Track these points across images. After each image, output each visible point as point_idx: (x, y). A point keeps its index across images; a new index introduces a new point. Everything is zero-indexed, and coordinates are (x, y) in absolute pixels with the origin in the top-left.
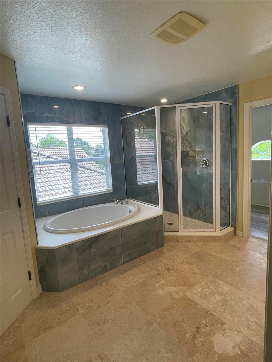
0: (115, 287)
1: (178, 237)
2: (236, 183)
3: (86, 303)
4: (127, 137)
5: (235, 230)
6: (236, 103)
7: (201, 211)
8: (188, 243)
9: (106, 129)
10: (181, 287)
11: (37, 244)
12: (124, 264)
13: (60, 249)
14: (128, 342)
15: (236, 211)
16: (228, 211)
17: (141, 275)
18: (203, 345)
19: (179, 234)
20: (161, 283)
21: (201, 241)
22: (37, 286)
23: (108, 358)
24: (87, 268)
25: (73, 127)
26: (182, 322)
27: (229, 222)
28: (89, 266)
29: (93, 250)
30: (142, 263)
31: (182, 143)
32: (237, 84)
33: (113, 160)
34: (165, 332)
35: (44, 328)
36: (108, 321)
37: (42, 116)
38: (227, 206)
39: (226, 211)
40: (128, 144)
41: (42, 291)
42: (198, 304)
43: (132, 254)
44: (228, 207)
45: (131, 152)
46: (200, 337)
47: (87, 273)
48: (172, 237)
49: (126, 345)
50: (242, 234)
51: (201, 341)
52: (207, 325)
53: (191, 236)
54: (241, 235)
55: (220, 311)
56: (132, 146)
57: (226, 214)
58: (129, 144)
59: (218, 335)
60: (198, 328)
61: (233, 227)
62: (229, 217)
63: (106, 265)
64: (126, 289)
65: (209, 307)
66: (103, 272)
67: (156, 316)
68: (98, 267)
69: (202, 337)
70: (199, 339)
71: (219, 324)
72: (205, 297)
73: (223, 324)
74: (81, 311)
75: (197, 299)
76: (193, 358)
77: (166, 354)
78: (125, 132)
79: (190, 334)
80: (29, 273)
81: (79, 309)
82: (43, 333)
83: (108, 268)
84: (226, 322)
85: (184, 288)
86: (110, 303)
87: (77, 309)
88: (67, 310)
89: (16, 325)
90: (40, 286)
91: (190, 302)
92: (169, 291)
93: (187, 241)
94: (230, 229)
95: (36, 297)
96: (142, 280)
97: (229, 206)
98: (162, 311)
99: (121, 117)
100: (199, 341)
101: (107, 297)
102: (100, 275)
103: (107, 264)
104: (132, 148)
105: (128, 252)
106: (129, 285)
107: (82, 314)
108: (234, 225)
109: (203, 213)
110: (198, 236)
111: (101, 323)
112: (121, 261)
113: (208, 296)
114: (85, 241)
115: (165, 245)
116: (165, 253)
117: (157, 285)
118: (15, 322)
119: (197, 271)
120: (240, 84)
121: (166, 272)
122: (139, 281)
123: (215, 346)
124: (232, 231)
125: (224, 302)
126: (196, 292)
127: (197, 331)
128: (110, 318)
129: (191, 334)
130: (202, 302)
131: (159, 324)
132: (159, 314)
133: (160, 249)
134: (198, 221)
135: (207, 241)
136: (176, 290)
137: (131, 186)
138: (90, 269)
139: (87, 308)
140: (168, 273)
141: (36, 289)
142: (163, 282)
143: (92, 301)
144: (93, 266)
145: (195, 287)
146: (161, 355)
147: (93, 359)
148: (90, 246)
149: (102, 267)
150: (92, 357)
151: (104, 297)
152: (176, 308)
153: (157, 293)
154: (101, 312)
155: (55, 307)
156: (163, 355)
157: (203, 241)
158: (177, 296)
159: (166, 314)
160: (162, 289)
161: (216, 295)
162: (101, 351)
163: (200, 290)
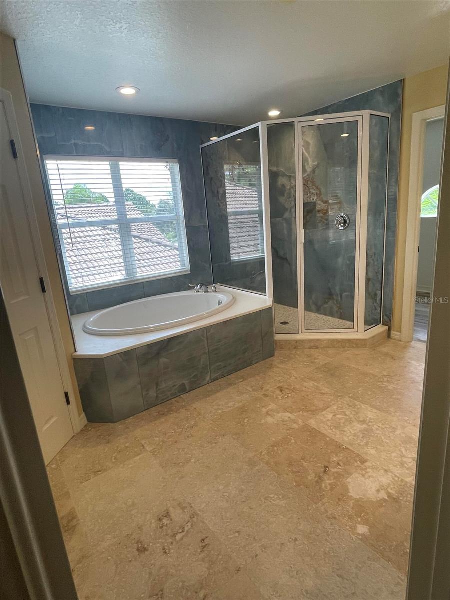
0: (200, 414)
1: (297, 341)
2: (394, 253)
3: (156, 437)
4: (212, 179)
5: (390, 329)
6: (398, 114)
7: (335, 302)
8: (313, 351)
9: (177, 167)
10: (301, 413)
11: (76, 351)
12: (212, 382)
13: (111, 358)
14: (221, 487)
15: (392, 300)
16: (379, 299)
17: (239, 398)
18: (332, 489)
19: (299, 337)
20: (270, 407)
21: (334, 347)
22: (80, 415)
23: (192, 507)
24: (155, 388)
25: (120, 163)
26: (302, 461)
27: (379, 317)
28: (157, 385)
29: (163, 360)
30: (241, 380)
31: (306, 188)
32: (403, 79)
33: (189, 221)
34: (277, 473)
35: (95, 471)
36: (190, 461)
37: (68, 144)
39: (376, 300)
40: (213, 193)
41: (87, 422)
42: (325, 435)
43: (224, 367)
44: (379, 293)
45: (220, 206)
46: (329, 479)
47: (155, 395)
48: (287, 341)
49: (219, 491)
50: (400, 336)
51: (330, 484)
52: (340, 463)
53: (318, 340)
55: (360, 445)
56: (220, 196)
58: (216, 192)
59: (355, 475)
60: (326, 467)
61: (386, 325)
62: (380, 309)
64: (216, 417)
65: (343, 440)
66: (179, 394)
67: (263, 453)
68: (172, 386)
69: (332, 478)
70: (328, 482)
71: (358, 462)
72: (338, 427)
73: (364, 462)
74: (149, 449)
75: (326, 429)
76: (317, 506)
77: (278, 501)
78: (208, 170)
79: (313, 475)
80: (66, 394)
81: (145, 446)
82: (93, 478)
83: (188, 388)
84: (369, 458)
85: (305, 414)
86: (192, 436)
87: (143, 446)
88: (127, 447)
89: (53, 466)
90: (84, 415)
91: (315, 434)
92: (282, 418)
93: (311, 348)
94: (380, 329)
95: (79, 430)
96: (242, 404)
98: (272, 446)
99: (202, 144)
100: (328, 484)
101: (187, 428)
102: (176, 399)
103: (186, 382)
104: (220, 198)
105: (218, 364)
106: (220, 412)
107: (150, 452)
108: (388, 322)
109: (339, 306)
110: (329, 340)
111: (180, 463)
112: (208, 379)
113: (342, 425)
114: (150, 346)
115: (276, 354)
116: (276, 366)
117: (264, 410)
118: (51, 464)
119: (327, 390)
120: (407, 78)
121: (278, 392)
122: (236, 406)
123: (351, 491)
125: (367, 433)
126: (324, 420)
127: (325, 472)
128: (194, 457)
129: (316, 475)
130: (333, 433)
131: (267, 463)
132: (268, 450)
133: (267, 360)
134: (329, 318)
135: (344, 348)
136: (293, 417)
137: (220, 264)
138: (159, 390)
139: (157, 444)
140: (281, 393)
141: (79, 420)
142: (273, 406)
143: (165, 434)
144: (164, 386)
145: (323, 413)
146: (271, 502)
147: (171, 509)
148: (158, 354)
149: (177, 387)
150: (169, 506)
151: (183, 429)
152: (293, 441)
153: (263, 421)
154: (179, 450)
155: (109, 443)
156: (273, 502)
157: (336, 348)
158: (294, 425)
159: (278, 450)
160: (272, 417)
161: (355, 424)
162: (182, 499)
163: (330, 416)
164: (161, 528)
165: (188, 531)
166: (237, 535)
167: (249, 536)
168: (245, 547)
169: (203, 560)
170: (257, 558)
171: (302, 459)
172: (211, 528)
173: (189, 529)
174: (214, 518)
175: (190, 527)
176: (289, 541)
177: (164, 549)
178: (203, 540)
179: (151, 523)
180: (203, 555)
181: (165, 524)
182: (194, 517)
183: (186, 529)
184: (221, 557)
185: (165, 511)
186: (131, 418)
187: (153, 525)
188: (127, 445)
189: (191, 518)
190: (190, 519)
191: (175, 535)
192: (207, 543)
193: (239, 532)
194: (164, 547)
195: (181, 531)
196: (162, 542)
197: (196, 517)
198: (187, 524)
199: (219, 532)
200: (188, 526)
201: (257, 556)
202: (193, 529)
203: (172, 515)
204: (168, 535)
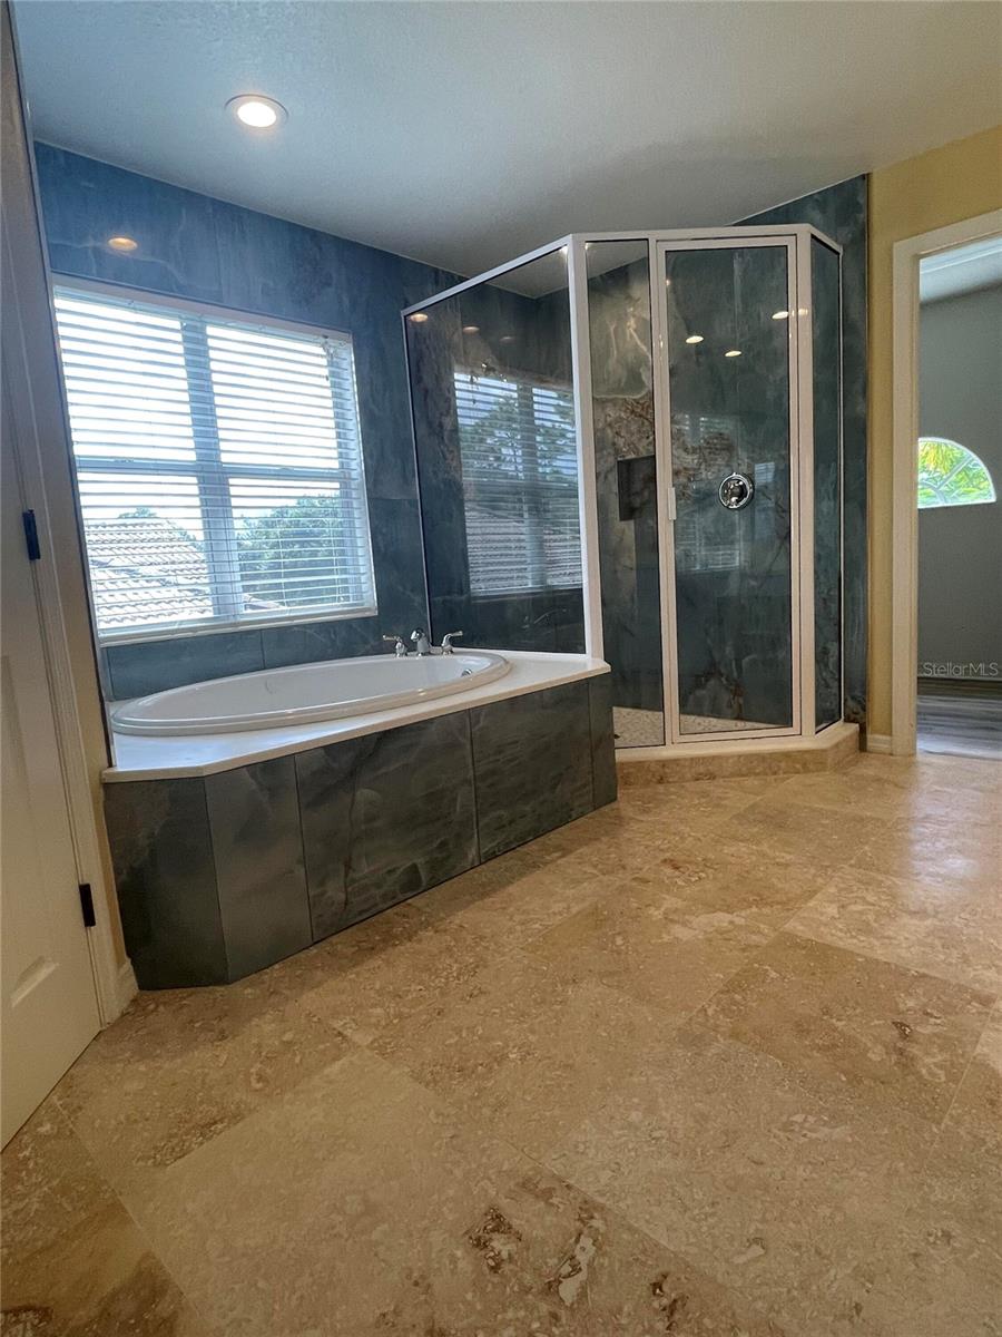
0: (482, 938)
1: (664, 763)
3: (374, 1006)
4: (427, 392)
5: (863, 730)
6: (860, 241)
7: (723, 679)
8: (705, 785)
10: (754, 909)
11: (110, 765)
12: (481, 864)
13: (226, 777)
14: (635, 1116)
15: (864, 659)
16: (832, 660)
17: (573, 891)
18: (953, 1078)
19: (666, 753)
20: (666, 905)
21: (753, 773)
22: (119, 964)
23: (568, 1187)
24: (342, 873)
25: (210, 330)
26: (825, 1018)
27: (836, 703)
28: (348, 866)
29: (364, 794)
30: (558, 855)
32: (865, 173)
33: (375, 483)
34: (777, 1057)
35: (202, 1123)
36: (505, 1057)
37: (77, 246)
38: (829, 646)
39: (826, 665)
40: (430, 424)
41: (136, 990)
42: (852, 952)
43: (511, 822)
44: (833, 648)
45: (445, 459)
46: (928, 1054)
47: (342, 896)
48: (639, 765)
49: (631, 1126)
50: (891, 743)
51: (941, 1067)
52: (929, 1011)
53: (713, 757)
54: (884, 747)
55: (950, 964)
56: (446, 433)
57: (824, 674)
58: (437, 424)
59: (989, 1036)
60: (900, 1026)
61: (854, 721)
62: (836, 683)
63: (414, 866)
64: (530, 940)
65: (899, 956)
66: (403, 897)
67: (710, 1012)
68: (385, 870)
69: (935, 1050)
70: (930, 1062)
71: (973, 1003)
72: (866, 929)
73: (987, 1001)
74: (362, 1038)
75: (841, 938)
76: (943, 1126)
77: (826, 1130)
78: (419, 370)
79: (879, 1049)
80: (85, 892)
81: (348, 1032)
82: (201, 1143)
83: (424, 878)
84: (993, 992)
85: (766, 910)
86: (481, 993)
87: (340, 1034)
88: (289, 1044)
89: (41, 1129)
90: (128, 964)
91: (821, 955)
92: (712, 926)
93: (697, 780)
94: (841, 731)
95: (118, 1015)
96: (587, 904)
97: (836, 644)
98: (724, 992)
99: (406, 307)
100: (932, 1066)
101: (459, 974)
102: (395, 909)
103: (420, 861)
104: (446, 441)
105: (495, 814)
106: (537, 926)
107: (368, 1047)
108: (856, 713)
109: (733, 688)
110: (740, 757)
111: (476, 1066)
112: (472, 854)
113: (875, 925)
114: (332, 749)
115: (619, 794)
116: (632, 819)
117: (656, 914)
118: (35, 1120)
119: (788, 857)
120: (875, 170)
121: (668, 871)
122: (574, 910)
124: (851, 736)
125: (948, 935)
126: (824, 919)
127: (904, 1036)
128: (511, 1044)
129: (886, 1047)
130: (862, 944)
131: (735, 1035)
132: (718, 1004)
133: (606, 809)
134: (711, 719)
135: (775, 773)
136: (740, 921)
137: (448, 597)
138: (354, 881)
139: (383, 1023)
140: (677, 873)
141: (114, 979)
142: (670, 902)
143: (397, 996)
144: (364, 869)
145: (811, 904)
146: (805, 1136)
147: (504, 1202)
148: (352, 774)
149: (399, 872)
150: (493, 1192)
151: (447, 978)
152: (773, 974)
153: (666, 938)
154: (458, 1031)
155: (224, 1038)
156: (814, 1135)
157: (758, 774)
158: (754, 937)
159: (744, 998)
160: (684, 924)
161: (906, 919)
162: (527, 1167)
163: (832, 910)
164: (494, 1269)
165: (589, 1265)
166: (757, 1250)
167: (798, 1247)
168: (804, 1288)
170: (862, 1314)
171: (824, 1014)
172: (664, 1242)
173: (593, 1258)
174: (656, 1210)
175: (592, 1250)
176: (928, 1243)
178: (657, 1286)
179: (454, 1260)
181: (505, 1255)
182: (592, 1218)
183: (582, 1259)
185: (485, 1214)
186: (277, 966)
187: (461, 1265)
188: (288, 1037)
189: (580, 1219)
190: (578, 1224)
191: (551, 1288)
192: (673, 1295)
193: (757, 1241)
195: (566, 1269)
196: (517, 1319)
197: (596, 1215)
198: (577, 1241)
199: (694, 1250)
200: (583, 1249)
201: (858, 1308)
202: (605, 1254)
203: (515, 1223)
204: (527, 1290)
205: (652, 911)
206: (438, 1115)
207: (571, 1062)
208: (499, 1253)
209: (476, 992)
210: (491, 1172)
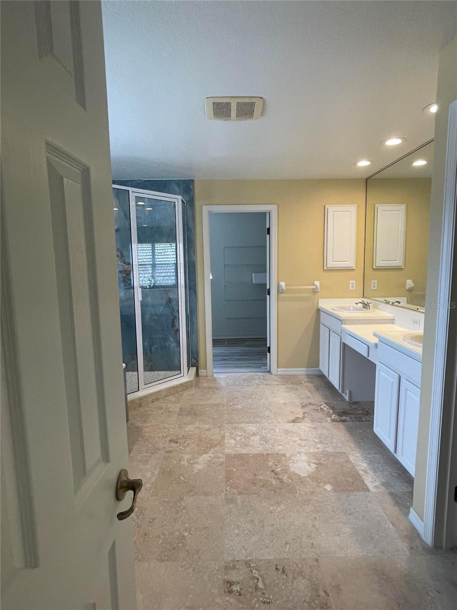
1: (141, 399)
5: (198, 369)
8: (156, 403)
10: (212, 449)
14: (236, 531)
15: (197, 344)
17: (148, 465)
18: (292, 480)
19: (141, 394)
20: (186, 458)
21: (171, 394)
23: (238, 561)
26: (256, 477)
32: (192, 179)
34: (254, 494)
36: (184, 538)
42: (247, 454)
46: (284, 476)
49: (237, 535)
50: (206, 372)
51: (287, 478)
52: (276, 464)
54: (205, 374)
55: (271, 448)
59: (291, 465)
60: (273, 471)
61: (196, 366)
64: (151, 491)
65: (259, 451)
67: (228, 489)
69: (284, 474)
71: (282, 457)
72: (246, 445)
73: (284, 455)
75: (242, 450)
76: (298, 494)
77: (278, 508)
79: (274, 480)
84: (284, 452)
85: (216, 449)
86: (154, 519)
91: (240, 457)
92: (205, 460)
93: (154, 401)
94: (192, 371)
96: (158, 469)
98: (226, 481)
110: (166, 389)
113: (246, 442)
117: (185, 463)
119: (207, 426)
120: (196, 179)
121: (175, 445)
122: (156, 472)
123: (299, 474)
124: (195, 373)
125: (263, 439)
126: (233, 445)
127: (276, 474)
128: (182, 531)
130: (248, 450)
131: (240, 493)
132: (228, 486)
135: (179, 392)
136: (212, 455)
140: (178, 445)
145: (226, 441)
146: (276, 512)
147: (226, 577)
152: (235, 470)
153: (196, 470)
154: (159, 537)
156: (278, 511)
157: (173, 394)
158: (221, 459)
159: (234, 481)
160: (197, 464)
161: (252, 438)
162: (223, 564)
163: (233, 441)
164: (240, 595)
165: (260, 576)
166: (288, 545)
167: (294, 539)
169: (294, 578)
172: (269, 558)
173: (259, 574)
174: (262, 552)
175: (257, 572)
177: (264, 603)
178: (277, 569)
179: (228, 601)
180: (290, 575)
181: (239, 589)
182: (250, 565)
183: (257, 576)
184: (300, 565)
185: (224, 584)
187: (231, 600)
190: (249, 568)
191: (256, 588)
192: (281, 568)
193: (287, 543)
194: (262, 602)
195: (256, 581)
196: (256, 601)
197: (250, 563)
198: (252, 573)
199: (277, 555)
200: (255, 573)
201: (312, 544)
202: (261, 570)
203: (234, 580)
204: (252, 593)
205: (183, 462)
206: (182, 567)
207: (205, 526)
208: (237, 590)
209: (151, 520)
210: (214, 572)
